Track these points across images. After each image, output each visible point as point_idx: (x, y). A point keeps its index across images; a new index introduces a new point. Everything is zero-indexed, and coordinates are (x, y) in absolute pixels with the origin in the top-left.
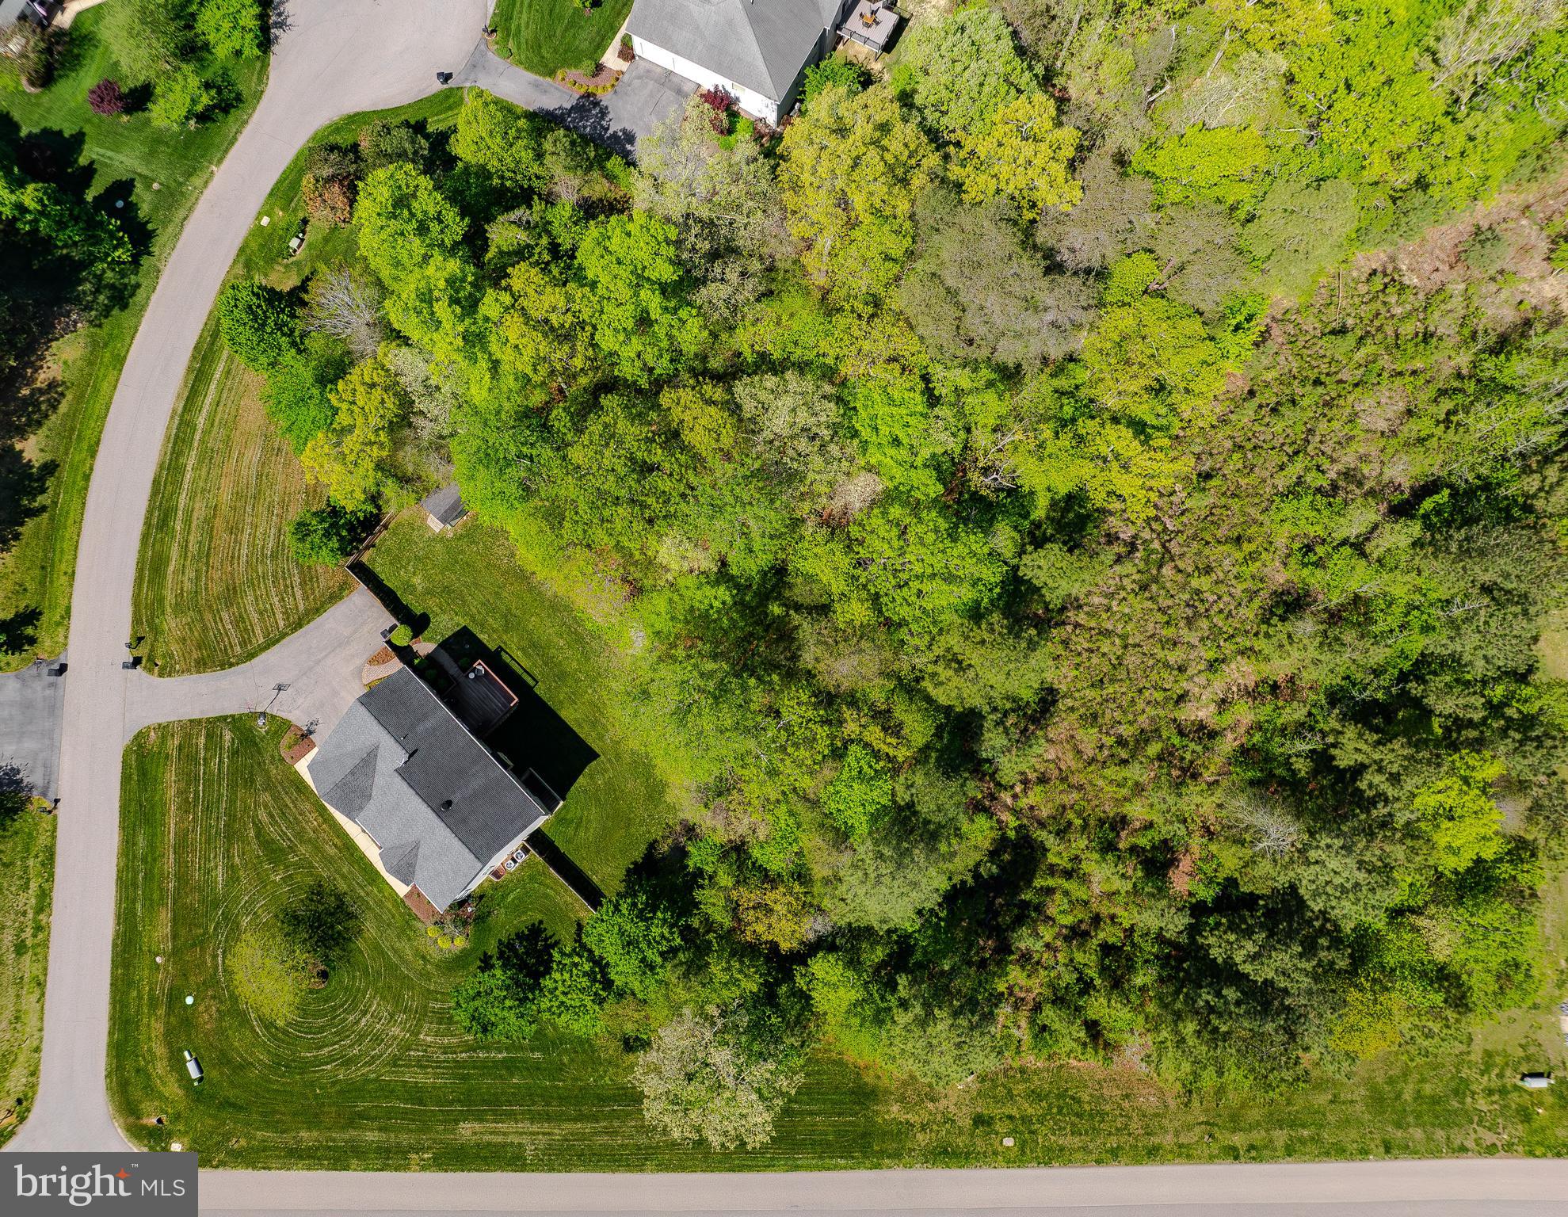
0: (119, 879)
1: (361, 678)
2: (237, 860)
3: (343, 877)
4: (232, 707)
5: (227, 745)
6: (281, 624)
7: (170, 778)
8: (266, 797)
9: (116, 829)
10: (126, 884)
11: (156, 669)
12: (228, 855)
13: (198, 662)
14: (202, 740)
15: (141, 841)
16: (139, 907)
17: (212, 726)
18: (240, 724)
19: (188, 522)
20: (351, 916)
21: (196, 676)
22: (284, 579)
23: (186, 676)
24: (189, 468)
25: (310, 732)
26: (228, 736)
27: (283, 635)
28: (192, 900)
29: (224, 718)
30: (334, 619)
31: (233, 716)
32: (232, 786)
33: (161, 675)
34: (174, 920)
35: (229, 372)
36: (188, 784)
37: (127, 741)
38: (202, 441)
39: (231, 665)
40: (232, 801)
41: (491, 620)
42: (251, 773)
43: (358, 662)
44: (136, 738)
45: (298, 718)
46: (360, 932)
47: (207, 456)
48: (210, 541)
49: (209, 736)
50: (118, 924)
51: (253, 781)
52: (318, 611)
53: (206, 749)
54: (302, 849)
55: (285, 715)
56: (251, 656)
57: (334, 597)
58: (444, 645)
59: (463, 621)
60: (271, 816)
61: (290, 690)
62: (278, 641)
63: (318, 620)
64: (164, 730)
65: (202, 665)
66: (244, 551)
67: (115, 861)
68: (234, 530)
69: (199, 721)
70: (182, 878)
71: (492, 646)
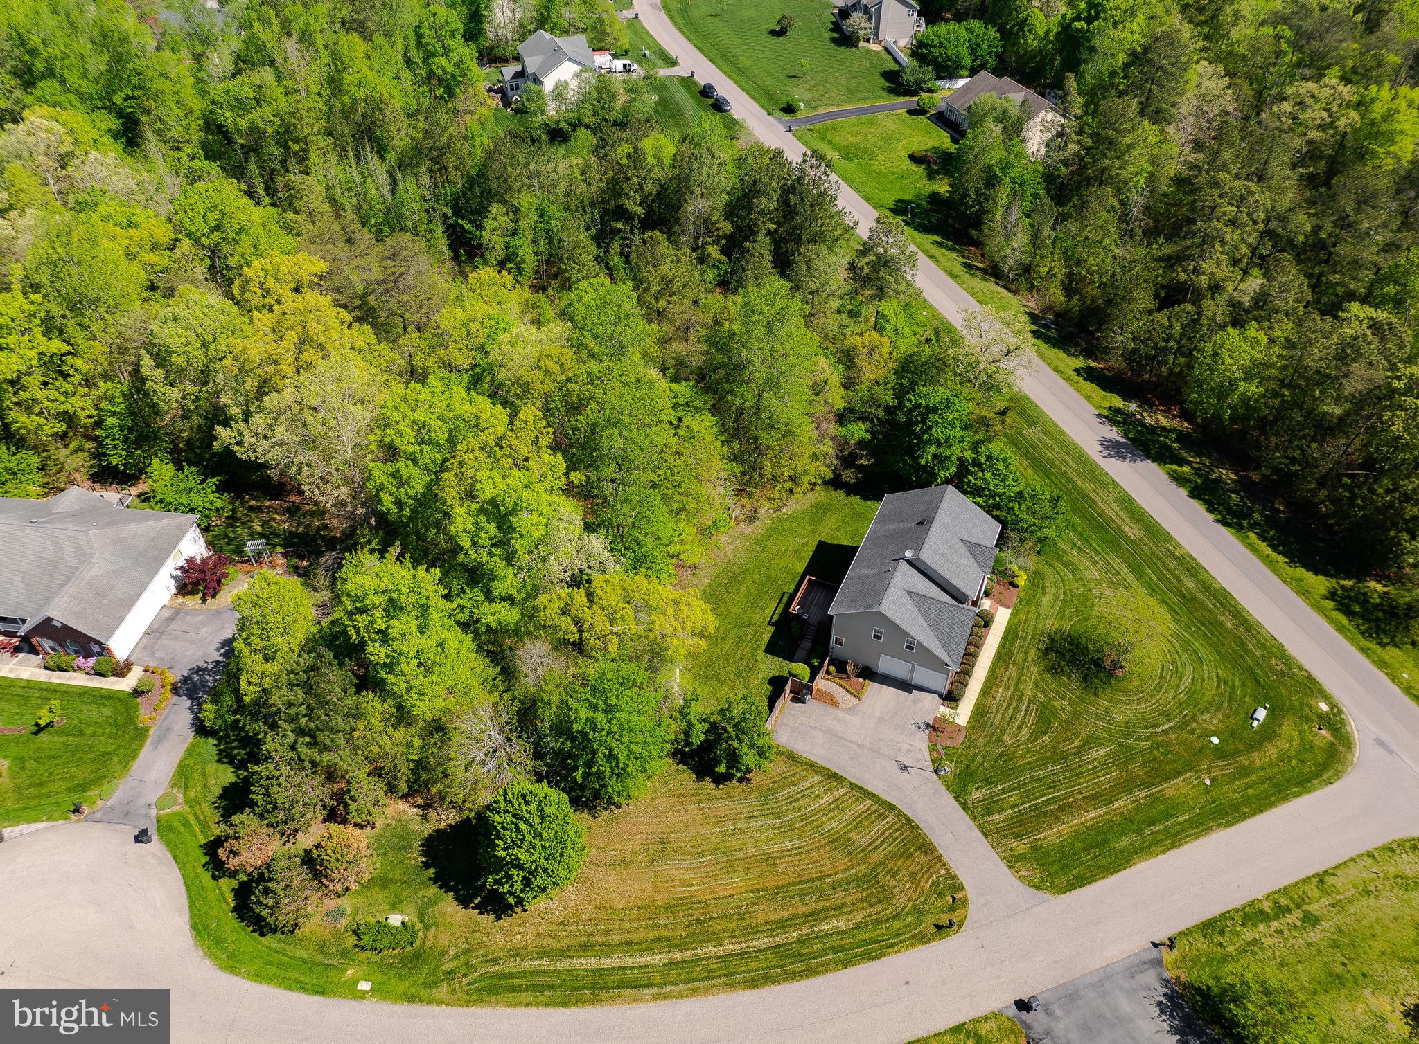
0: (1173, 846)
1: (854, 707)
2: (1077, 743)
3: (1026, 654)
4: (948, 803)
5: (984, 792)
6: (842, 791)
7: (1052, 835)
8: (1007, 738)
9: (1133, 869)
10: (1173, 839)
11: (958, 896)
12: (1078, 753)
13: (926, 853)
14: (997, 817)
15: (1125, 842)
16: (1181, 819)
17: (978, 812)
18: (959, 788)
19: (783, 925)
20: (1052, 640)
21: (941, 851)
22: (797, 800)
23: (946, 858)
24: (720, 951)
25: (928, 726)
26: (977, 795)
27: (853, 786)
28: (1137, 769)
29: (964, 807)
30: (813, 748)
31: (957, 798)
32: (1019, 771)
33: (961, 888)
34: (1167, 779)
35: (585, 947)
36: (1044, 814)
37: (1047, 895)
38: (681, 946)
39: (909, 820)
40: (1031, 766)
41: (750, 637)
42: (996, 761)
43: (841, 714)
44: (1038, 887)
45: (921, 741)
46: (1058, 630)
47: (700, 933)
48: (794, 884)
49: (989, 812)
50: (1210, 828)
51: (1001, 755)
52: (813, 766)
53: (1001, 810)
54: (1028, 694)
55: (927, 754)
56: (891, 807)
57: (792, 757)
58: (790, 658)
59: (761, 655)
60: (1020, 728)
61: (900, 759)
62: (861, 788)
63: (821, 763)
64: (1013, 861)
65: (927, 848)
66: (789, 845)
67: (1161, 857)
68: (769, 861)
69: (981, 827)
70: (1127, 786)
71: (771, 629)
